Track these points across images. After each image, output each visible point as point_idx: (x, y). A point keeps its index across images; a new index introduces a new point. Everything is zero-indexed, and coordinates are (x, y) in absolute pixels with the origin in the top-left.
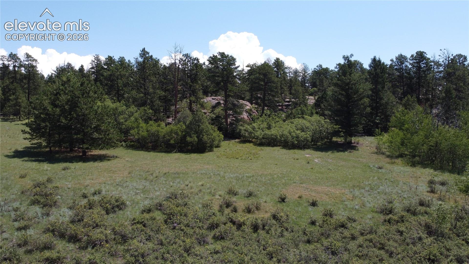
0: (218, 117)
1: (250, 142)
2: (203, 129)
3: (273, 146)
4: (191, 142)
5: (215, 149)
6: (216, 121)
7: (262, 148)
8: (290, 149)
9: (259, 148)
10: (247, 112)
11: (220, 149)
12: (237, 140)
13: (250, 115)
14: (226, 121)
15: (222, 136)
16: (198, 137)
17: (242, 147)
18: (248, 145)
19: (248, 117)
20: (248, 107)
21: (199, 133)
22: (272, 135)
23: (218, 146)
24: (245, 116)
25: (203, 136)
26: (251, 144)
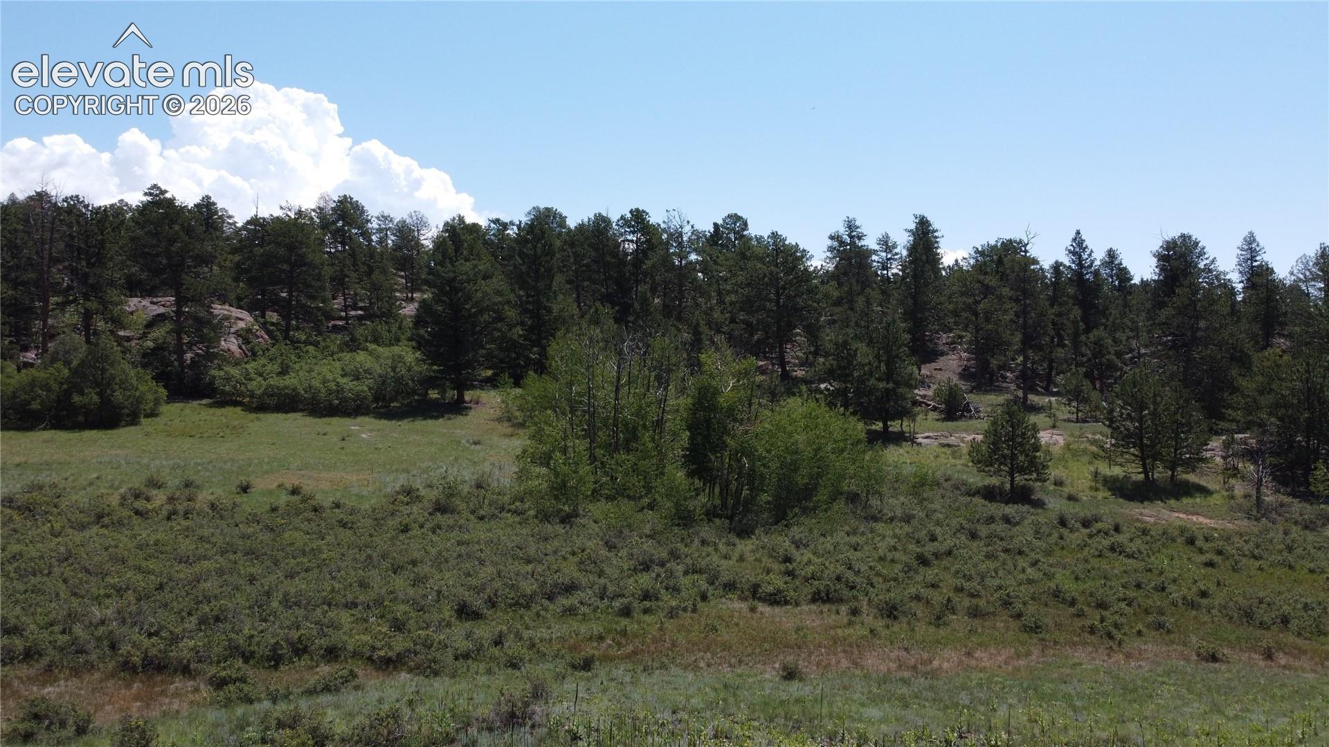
0: (159, 349)
1: (236, 404)
2: (113, 377)
3: (287, 412)
4: (83, 407)
5: (143, 420)
6: (154, 359)
7: (261, 416)
8: (322, 416)
9: (254, 416)
10: (238, 334)
11: (158, 419)
12: (204, 402)
13: (247, 342)
14: (181, 360)
15: (163, 392)
16: (100, 394)
17: (214, 415)
18: (229, 410)
19: (240, 348)
20: (241, 325)
21: (103, 386)
22: (286, 387)
23: (153, 414)
24: (231, 344)
25: (114, 392)
26: (238, 409)
